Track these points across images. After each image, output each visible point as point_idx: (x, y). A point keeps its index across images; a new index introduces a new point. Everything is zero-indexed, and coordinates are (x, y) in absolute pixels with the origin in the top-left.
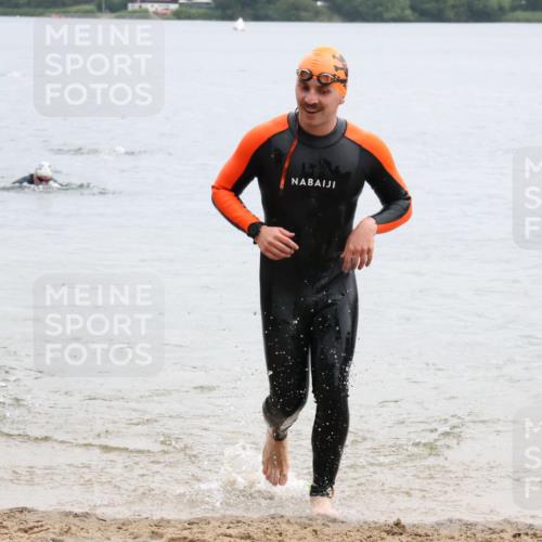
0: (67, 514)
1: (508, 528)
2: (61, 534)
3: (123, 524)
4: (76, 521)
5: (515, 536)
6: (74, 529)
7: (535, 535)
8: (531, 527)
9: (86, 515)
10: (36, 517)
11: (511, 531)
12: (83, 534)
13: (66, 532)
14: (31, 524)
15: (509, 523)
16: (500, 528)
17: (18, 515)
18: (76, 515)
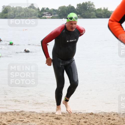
0: (30, 112)
1: (112, 113)
2: (29, 116)
3: (41, 114)
4: (32, 113)
5: (114, 115)
6: (32, 115)
7: (117, 114)
8: (117, 113)
9: (34, 112)
10: (25, 113)
11: (113, 114)
12: (33, 115)
13: (30, 115)
14: (24, 114)
15: (113, 112)
16: (111, 113)
17: (21, 112)
18: (32, 112)
